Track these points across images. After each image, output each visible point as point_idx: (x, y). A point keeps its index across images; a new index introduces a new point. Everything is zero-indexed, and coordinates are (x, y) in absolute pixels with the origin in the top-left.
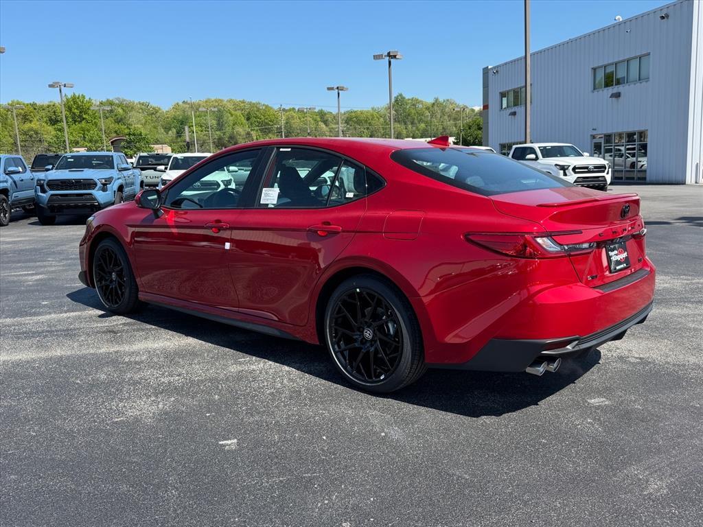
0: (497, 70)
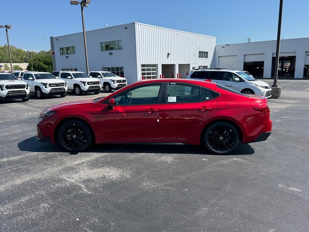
0: (57, 39)
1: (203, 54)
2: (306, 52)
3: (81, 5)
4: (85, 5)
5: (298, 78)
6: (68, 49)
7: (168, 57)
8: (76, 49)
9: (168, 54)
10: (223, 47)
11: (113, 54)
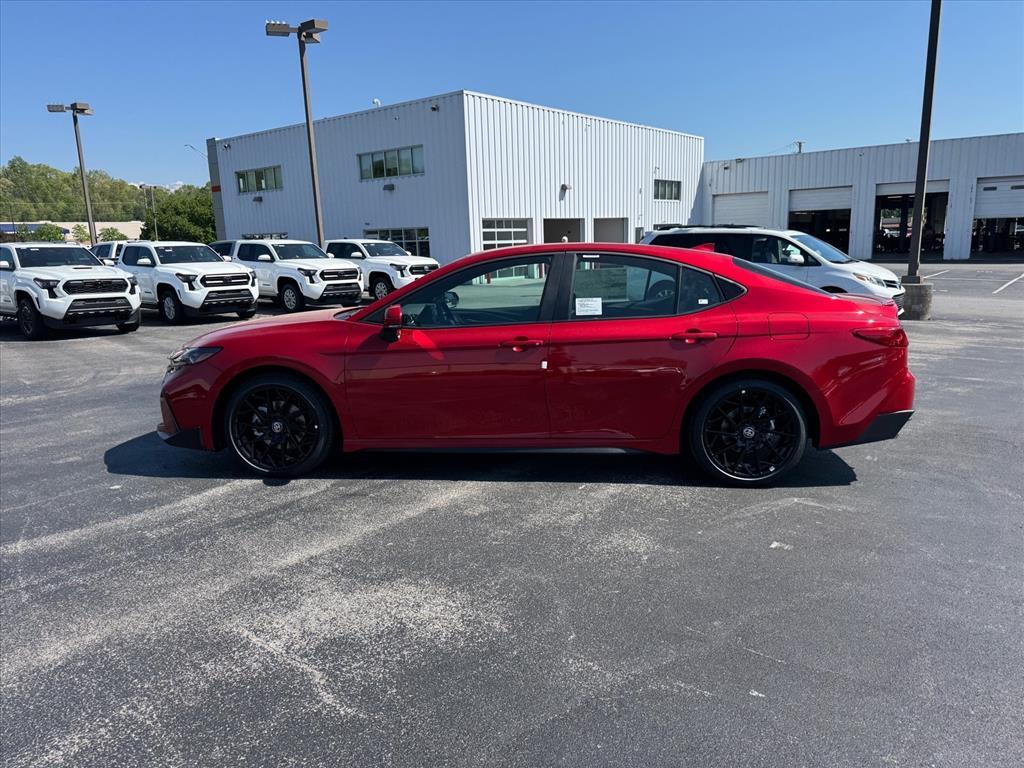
0: (228, 144)
1: (667, 189)
2: (979, 179)
3: (299, 37)
4: (309, 36)
5: (956, 258)
6: (259, 175)
7: (562, 197)
8: (286, 177)
9: (564, 188)
10: (726, 168)
11: (396, 188)
